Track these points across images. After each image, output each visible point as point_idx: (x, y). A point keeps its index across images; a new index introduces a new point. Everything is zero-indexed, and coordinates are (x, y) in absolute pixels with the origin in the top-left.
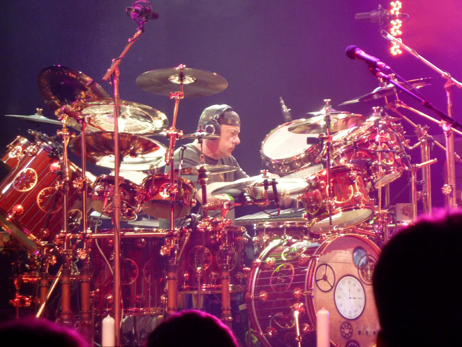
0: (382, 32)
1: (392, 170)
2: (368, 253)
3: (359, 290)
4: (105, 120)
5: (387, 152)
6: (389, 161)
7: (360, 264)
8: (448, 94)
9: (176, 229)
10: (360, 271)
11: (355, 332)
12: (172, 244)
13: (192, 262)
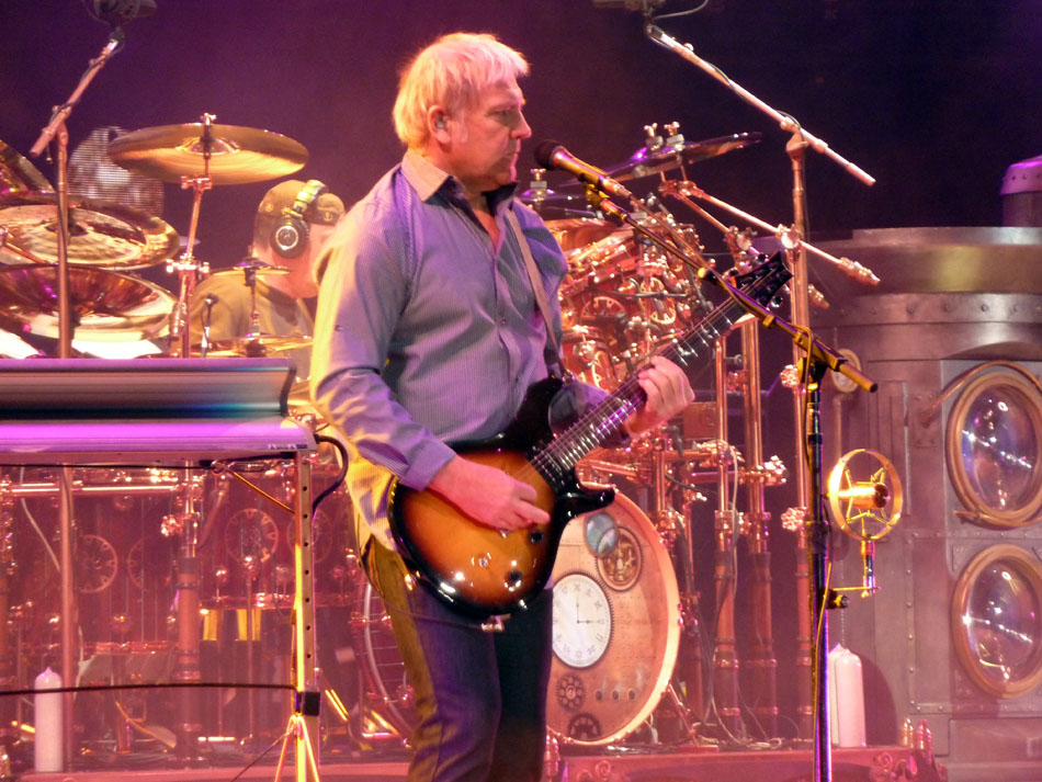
0: (650, 31)
1: (671, 336)
2: (619, 522)
3: (598, 605)
4: (43, 237)
5: (662, 297)
6: (666, 316)
7: (601, 548)
8: (796, 165)
9: (195, 478)
10: (600, 562)
11: (590, 696)
12: (187, 511)
13: (234, 545)
